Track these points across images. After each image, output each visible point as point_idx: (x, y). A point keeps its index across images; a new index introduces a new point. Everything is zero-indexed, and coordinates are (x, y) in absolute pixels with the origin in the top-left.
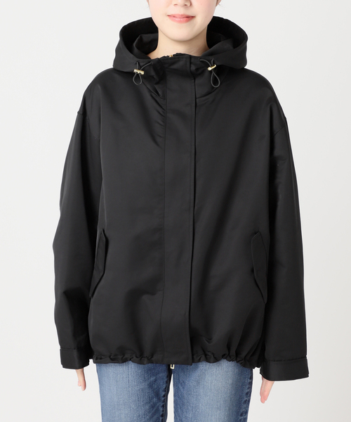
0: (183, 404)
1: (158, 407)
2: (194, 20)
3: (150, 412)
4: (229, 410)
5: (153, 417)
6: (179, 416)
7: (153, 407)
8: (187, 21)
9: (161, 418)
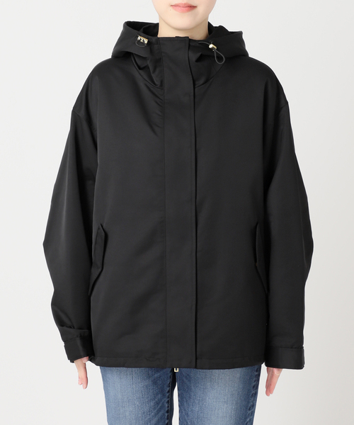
0: (190, 398)
1: (163, 404)
2: (196, 10)
3: (155, 409)
4: (237, 404)
5: (158, 413)
6: (185, 410)
7: (157, 403)
8: (189, 11)
9: (166, 415)
